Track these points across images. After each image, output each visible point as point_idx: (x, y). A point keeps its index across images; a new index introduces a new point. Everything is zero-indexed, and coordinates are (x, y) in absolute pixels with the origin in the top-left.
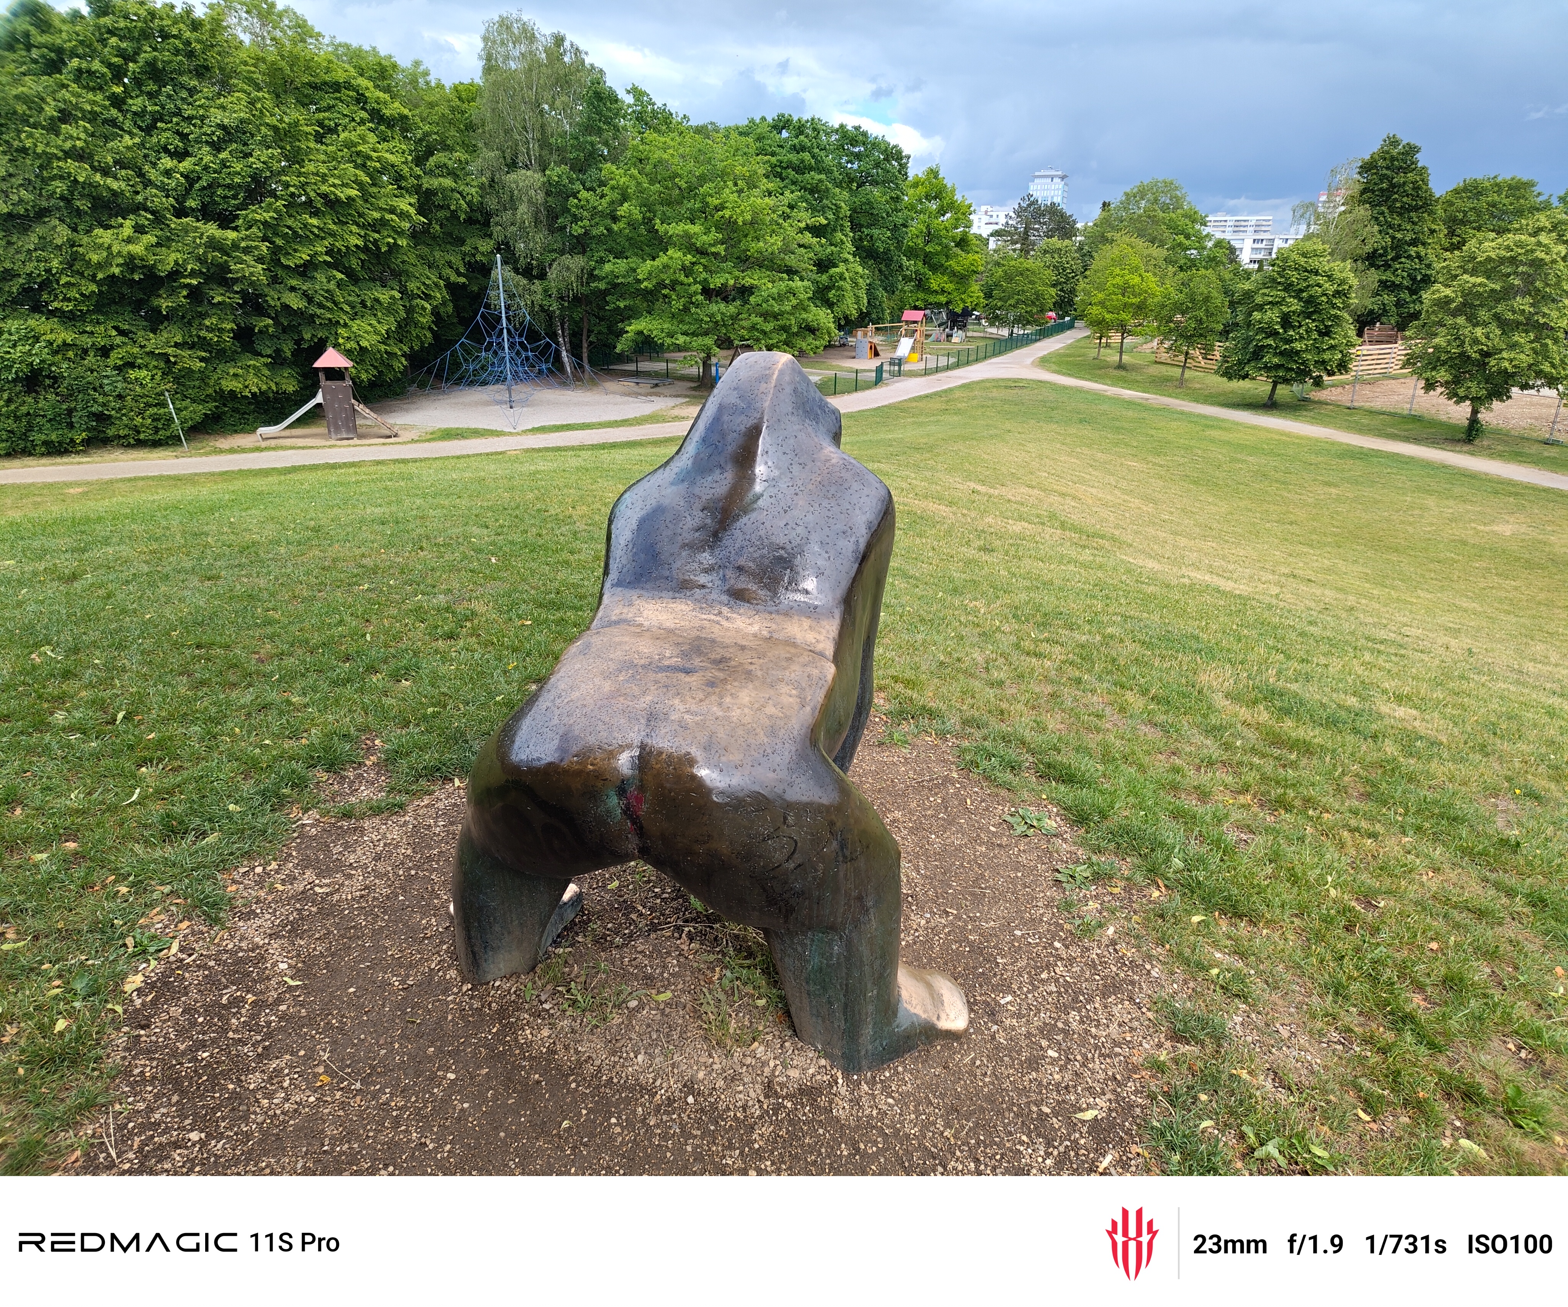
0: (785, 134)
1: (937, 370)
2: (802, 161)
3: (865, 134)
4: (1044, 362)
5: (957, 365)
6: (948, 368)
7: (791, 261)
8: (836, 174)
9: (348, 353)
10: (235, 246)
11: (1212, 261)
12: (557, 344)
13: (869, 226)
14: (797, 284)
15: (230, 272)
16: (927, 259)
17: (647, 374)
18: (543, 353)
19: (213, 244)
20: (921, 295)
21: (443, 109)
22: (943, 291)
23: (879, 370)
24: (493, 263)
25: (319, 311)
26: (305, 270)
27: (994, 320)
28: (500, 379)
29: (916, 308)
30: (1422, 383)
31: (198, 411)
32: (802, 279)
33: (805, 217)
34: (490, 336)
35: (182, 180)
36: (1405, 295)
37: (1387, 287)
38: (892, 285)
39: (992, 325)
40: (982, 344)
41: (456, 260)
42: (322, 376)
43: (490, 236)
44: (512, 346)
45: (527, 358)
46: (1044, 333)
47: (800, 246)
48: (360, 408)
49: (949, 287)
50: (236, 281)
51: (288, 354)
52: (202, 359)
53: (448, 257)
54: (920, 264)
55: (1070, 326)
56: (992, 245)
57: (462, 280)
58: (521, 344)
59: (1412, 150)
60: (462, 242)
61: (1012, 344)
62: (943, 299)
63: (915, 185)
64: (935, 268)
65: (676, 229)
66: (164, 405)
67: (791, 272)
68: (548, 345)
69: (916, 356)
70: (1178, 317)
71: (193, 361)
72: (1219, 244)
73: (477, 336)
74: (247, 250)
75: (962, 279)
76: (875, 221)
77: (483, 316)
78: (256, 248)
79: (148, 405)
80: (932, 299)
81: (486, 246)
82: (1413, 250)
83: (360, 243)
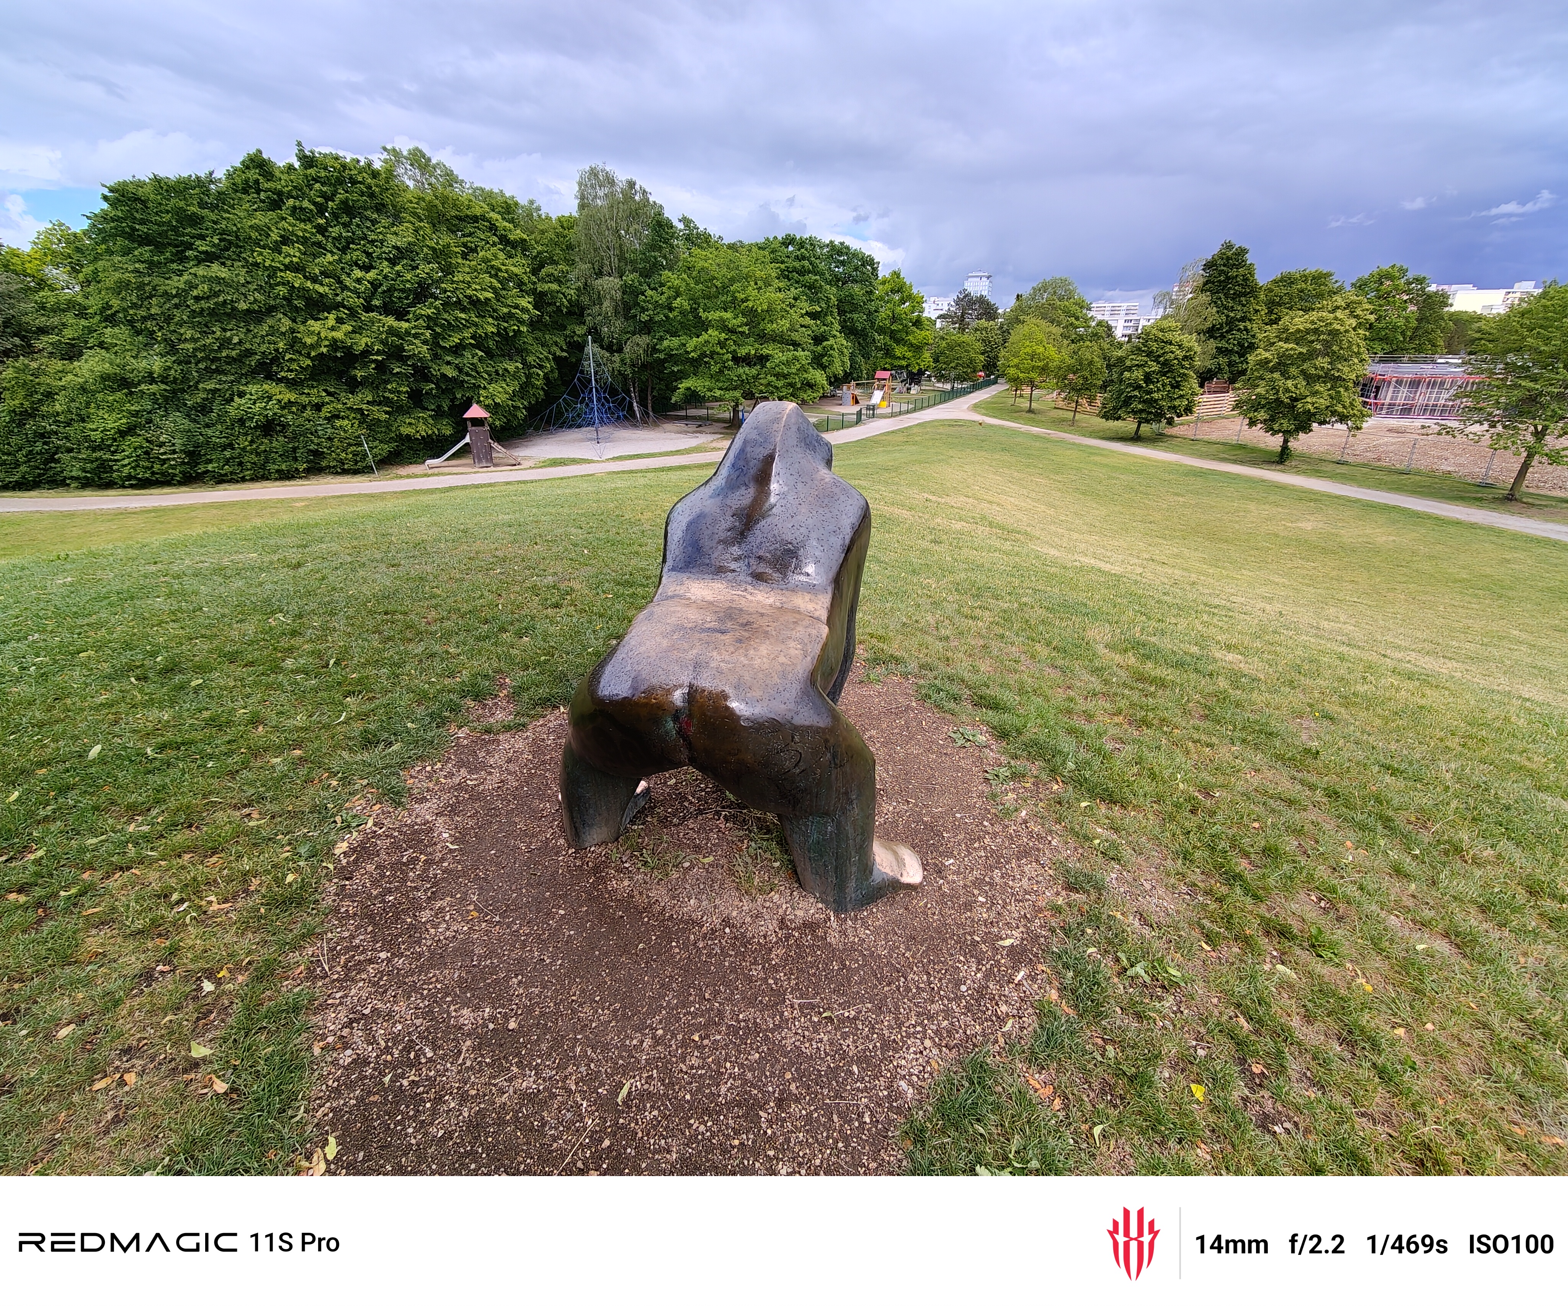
0: (791, 248)
1: (900, 413)
2: (803, 267)
3: (848, 248)
4: (976, 407)
5: (915, 410)
6: (908, 412)
7: (795, 336)
8: (827, 276)
9: (487, 407)
10: (408, 333)
11: (1095, 336)
12: (630, 397)
13: (850, 312)
14: (800, 353)
15: (404, 351)
16: (893, 335)
17: (694, 418)
18: (620, 404)
19: (392, 331)
20: (888, 360)
21: (551, 235)
22: (904, 358)
23: (859, 413)
24: (585, 343)
25: (466, 378)
26: (457, 350)
27: (941, 378)
28: (590, 423)
29: (885, 369)
30: (1247, 421)
31: (385, 449)
32: (803, 350)
33: (805, 306)
34: (583, 393)
35: (369, 286)
36: (1235, 358)
37: (1222, 352)
38: (868, 354)
39: (939, 381)
40: (932, 394)
41: (561, 341)
42: (469, 423)
43: (584, 323)
44: (599, 400)
45: (609, 408)
46: (976, 387)
47: (802, 326)
48: (495, 445)
49: (909, 354)
50: (409, 357)
51: (446, 409)
52: (386, 413)
53: (555, 339)
54: (888, 338)
55: (995, 382)
56: (938, 325)
57: (565, 354)
58: (605, 398)
59: (1242, 252)
60: (565, 329)
61: (953, 394)
62: (904, 363)
63: (884, 283)
64: (898, 341)
65: (714, 315)
66: (360, 444)
67: (796, 345)
68: (624, 399)
69: (885, 403)
70: (1071, 376)
71: (380, 414)
72: (1100, 324)
73: (575, 393)
74: (416, 336)
75: (917, 349)
76: (855, 308)
77: (579, 379)
78: (422, 334)
79: (350, 445)
80: (897, 363)
81: (580, 330)
82: (1242, 326)
83: (495, 330)
